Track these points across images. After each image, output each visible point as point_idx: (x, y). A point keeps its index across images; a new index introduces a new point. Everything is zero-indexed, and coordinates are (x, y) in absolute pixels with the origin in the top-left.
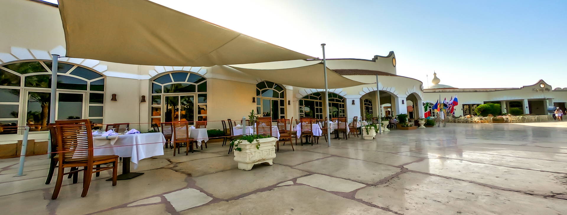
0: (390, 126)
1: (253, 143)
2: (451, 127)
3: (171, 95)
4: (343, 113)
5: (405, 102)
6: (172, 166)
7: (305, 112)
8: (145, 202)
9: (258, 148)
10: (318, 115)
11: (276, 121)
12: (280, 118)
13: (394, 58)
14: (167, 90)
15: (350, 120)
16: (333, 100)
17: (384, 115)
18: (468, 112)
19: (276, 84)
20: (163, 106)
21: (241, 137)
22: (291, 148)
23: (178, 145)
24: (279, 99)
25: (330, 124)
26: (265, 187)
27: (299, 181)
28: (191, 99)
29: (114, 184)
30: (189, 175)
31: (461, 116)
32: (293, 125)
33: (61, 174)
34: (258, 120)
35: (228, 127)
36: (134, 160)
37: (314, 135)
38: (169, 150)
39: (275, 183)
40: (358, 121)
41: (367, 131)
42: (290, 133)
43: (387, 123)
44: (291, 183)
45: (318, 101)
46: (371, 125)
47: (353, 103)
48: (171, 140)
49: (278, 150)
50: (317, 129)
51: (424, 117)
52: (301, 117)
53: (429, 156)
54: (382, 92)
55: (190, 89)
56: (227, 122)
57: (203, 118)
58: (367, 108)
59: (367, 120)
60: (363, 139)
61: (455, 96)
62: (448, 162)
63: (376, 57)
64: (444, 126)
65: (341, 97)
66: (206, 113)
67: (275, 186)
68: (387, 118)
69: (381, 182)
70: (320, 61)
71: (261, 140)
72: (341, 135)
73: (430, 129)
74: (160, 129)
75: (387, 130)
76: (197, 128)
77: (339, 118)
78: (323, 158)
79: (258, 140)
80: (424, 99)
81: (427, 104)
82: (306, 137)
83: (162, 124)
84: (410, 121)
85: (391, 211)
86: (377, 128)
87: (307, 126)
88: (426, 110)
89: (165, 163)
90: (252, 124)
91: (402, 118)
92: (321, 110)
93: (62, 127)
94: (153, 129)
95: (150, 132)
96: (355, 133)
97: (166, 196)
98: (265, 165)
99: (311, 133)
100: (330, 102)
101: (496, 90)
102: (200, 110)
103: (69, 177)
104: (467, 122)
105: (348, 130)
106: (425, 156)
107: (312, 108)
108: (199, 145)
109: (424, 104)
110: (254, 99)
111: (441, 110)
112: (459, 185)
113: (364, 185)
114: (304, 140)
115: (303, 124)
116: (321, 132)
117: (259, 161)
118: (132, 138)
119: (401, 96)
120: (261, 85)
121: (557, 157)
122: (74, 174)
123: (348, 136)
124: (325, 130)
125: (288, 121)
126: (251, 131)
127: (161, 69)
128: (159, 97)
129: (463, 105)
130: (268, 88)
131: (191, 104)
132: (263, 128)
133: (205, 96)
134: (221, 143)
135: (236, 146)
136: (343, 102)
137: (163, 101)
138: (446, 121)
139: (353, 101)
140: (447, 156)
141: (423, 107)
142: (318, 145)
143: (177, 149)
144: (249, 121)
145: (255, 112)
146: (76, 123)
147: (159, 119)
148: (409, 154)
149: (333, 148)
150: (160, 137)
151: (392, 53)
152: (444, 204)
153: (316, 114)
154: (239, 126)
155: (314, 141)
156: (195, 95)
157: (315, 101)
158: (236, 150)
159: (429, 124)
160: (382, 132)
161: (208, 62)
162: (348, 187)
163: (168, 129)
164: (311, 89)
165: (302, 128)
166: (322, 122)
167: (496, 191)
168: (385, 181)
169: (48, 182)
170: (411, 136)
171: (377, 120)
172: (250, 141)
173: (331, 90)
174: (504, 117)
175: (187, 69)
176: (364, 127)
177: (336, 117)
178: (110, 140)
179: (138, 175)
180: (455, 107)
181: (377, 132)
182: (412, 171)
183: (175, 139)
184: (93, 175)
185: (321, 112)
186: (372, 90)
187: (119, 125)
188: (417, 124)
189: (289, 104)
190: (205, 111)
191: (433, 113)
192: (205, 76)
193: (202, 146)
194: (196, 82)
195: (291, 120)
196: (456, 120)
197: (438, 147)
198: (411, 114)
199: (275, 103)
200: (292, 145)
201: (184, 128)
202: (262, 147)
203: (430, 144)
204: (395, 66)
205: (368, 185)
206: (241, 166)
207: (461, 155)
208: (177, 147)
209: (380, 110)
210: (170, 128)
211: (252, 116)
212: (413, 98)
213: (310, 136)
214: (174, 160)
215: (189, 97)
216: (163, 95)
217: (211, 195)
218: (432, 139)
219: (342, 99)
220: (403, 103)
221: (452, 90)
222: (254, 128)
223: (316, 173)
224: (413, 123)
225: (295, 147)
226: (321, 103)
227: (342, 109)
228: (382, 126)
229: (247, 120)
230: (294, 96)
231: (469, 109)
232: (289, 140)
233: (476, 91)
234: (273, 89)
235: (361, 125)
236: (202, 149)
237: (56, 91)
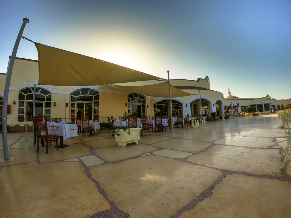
0: (207, 120)
1: (126, 131)
2: (236, 118)
3: (80, 102)
4: (181, 112)
5: (215, 105)
6: (82, 143)
7: (158, 112)
8: (72, 160)
9: (129, 134)
10: (165, 114)
11: (140, 118)
12: (142, 116)
13: (208, 80)
14: (78, 100)
15: (185, 116)
16: (175, 104)
17: (204, 113)
18: (243, 110)
19: (140, 95)
20: (76, 109)
21: (119, 127)
22: (149, 134)
23: (84, 131)
24: (142, 104)
25: (173, 119)
26: (134, 156)
27: (154, 153)
28: (90, 104)
29: (58, 150)
30: (91, 148)
31: (241, 113)
32: (150, 120)
33: (38, 142)
34: (129, 117)
35: (111, 121)
36: (64, 138)
37: (163, 126)
38: (80, 133)
39: (140, 154)
40: (190, 117)
41: (194, 123)
42: (149, 125)
43: (205, 118)
44: (150, 154)
45: (166, 105)
46: (197, 119)
47: (187, 106)
48: (81, 128)
49: (141, 135)
50: (165, 122)
51: (224, 114)
52: (155, 115)
53: (226, 136)
54: (203, 100)
55: (90, 98)
56: (110, 118)
57: (97, 115)
58: (195, 109)
59: (194, 116)
60: (192, 127)
61: (238, 101)
62: (234, 137)
63: (199, 79)
64: (233, 119)
65: (179, 103)
66: (98, 113)
67: (140, 156)
68: (206, 115)
69: (201, 151)
70: (167, 81)
71: (131, 129)
72: (179, 126)
73: (227, 120)
74: (75, 121)
75: (205, 122)
76: (94, 121)
77: (178, 115)
78: (169, 140)
79: (129, 129)
80: (224, 103)
81: (226, 106)
82: (159, 127)
83: (76, 119)
84: (217, 116)
85: (205, 166)
86: (200, 121)
87: (159, 120)
88: (225, 110)
89: (79, 141)
90: (125, 119)
91: (213, 114)
92: (167, 110)
93: (37, 119)
94: (72, 121)
95: (70, 123)
96: (188, 124)
97: (81, 158)
98: (134, 144)
99: (161, 125)
100: (173, 106)
101: (254, 99)
102: (96, 111)
103: (41, 144)
104: (243, 116)
105: (184, 123)
106: (224, 135)
107: (162, 110)
108: (96, 131)
109: (224, 106)
110: (126, 104)
111: (232, 110)
112: (238, 149)
113: (192, 154)
114: (157, 129)
115: (156, 119)
116: (167, 124)
117: (130, 141)
118: (63, 126)
119: (213, 102)
120: (130, 96)
121: (271, 130)
122: (42, 142)
123: (183, 126)
124: (170, 122)
125: (147, 118)
126: (125, 123)
127: (76, 88)
128: (74, 104)
129: (242, 107)
130: (135, 98)
131: (91, 108)
132: (132, 122)
133: (98, 103)
134: (108, 131)
135: (116, 133)
136: (180, 105)
137: (76, 106)
138: (234, 116)
139: (187, 105)
140: (234, 135)
141: (224, 108)
142: (166, 132)
143: (84, 133)
144: (123, 117)
145: (127, 112)
146: (41, 118)
147: (74, 116)
148: (216, 135)
149: (175, 133)
150: (75, 126)
151: (207, 77)
152: (230, 159)
153: (164, 113)
154: (117, 120)
155: (163, 130)
156: (93, 102)
157: (164, 105)
158: (116, 135)
159: (227, 118)
160: (203, 123)
161: (100, 83)
162: (183, 156)
163: (79, 121)
164: (161, 98)
165: (156, 122)
166: (168, 118)
167: (251, 149)
168: (203, 151)
169: (35, 145)
170: (218, 124)
171: (200, 116)
172: (125, 130)
173: (174, 99)
174: (257, 113)
175: (88, 87)
176: (193, 121)
177: (176, 115)
178: (54, 127)
179: (67, 146)
180: (238, 108)
181: (200, 123)
182: (217, 144)
183: (83, 128)
184: (49, 144)
185: (167, 112)
186: (197, 99)
187: (57, 119)
188: (221, 118)
189: (148, 107)
190: (98, 112)
191: (229, 111)
192: (98, 91)
193: (97, 132)
194: (93, 95)
195: (149, 117)
196: (238, 115)
197: (230, 130)
198: (218, 112)
199: (139, 107)
200: (150, 132)
201: (87, 121)
202: (131, 133)
203: (227, 129)
204: (209, 85)
205: (194, 154)
206: (119, 144)
207: (240, 133)
208: (84, 132)
209: (202, 110)
210: (80, 121)
211: (125, 115)
212: (219, 103)
213: (161, 127)
214: (83, 139)
215: (89, 103)
216: (76, 102)
217: (103, 160)
218: (228, 126)
219: (180, 104)
220: (214, 106)
221: (236, 99)
222: (127, 122)
223: (164, 148)
224: (219, 117)
225: (151, 133)
226: (167, 106)
227: (180, 110)
228: (203, 119)
229: (122, 117)
230: (151, 102)
231: (244, 109)
232: (148, 129)
233: (246, 100)
234: (138, 98)
235: (191, 119)
236: (97, 134)
237: (34, 101)
